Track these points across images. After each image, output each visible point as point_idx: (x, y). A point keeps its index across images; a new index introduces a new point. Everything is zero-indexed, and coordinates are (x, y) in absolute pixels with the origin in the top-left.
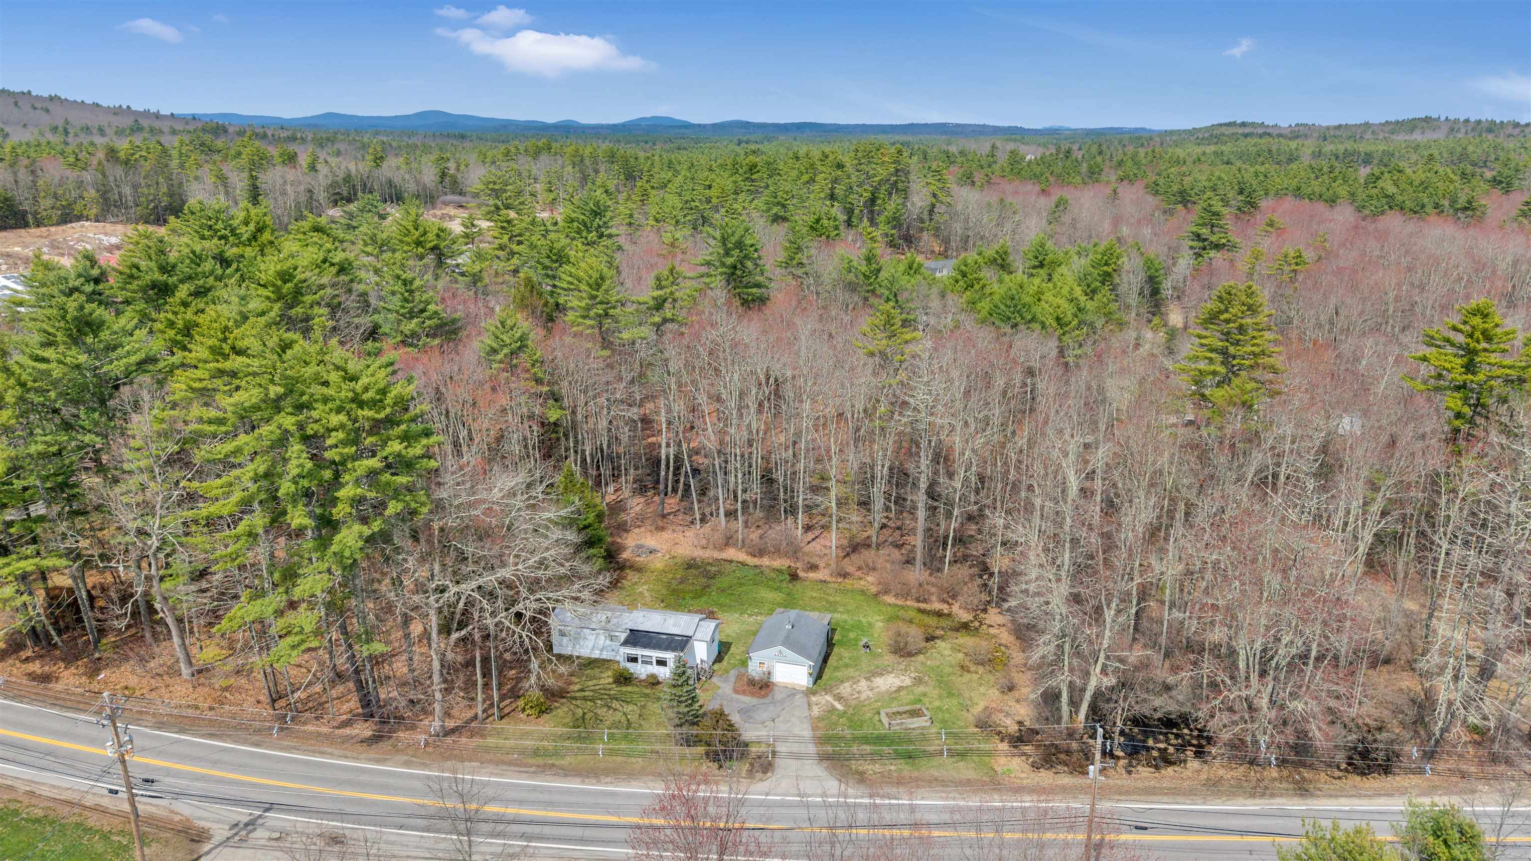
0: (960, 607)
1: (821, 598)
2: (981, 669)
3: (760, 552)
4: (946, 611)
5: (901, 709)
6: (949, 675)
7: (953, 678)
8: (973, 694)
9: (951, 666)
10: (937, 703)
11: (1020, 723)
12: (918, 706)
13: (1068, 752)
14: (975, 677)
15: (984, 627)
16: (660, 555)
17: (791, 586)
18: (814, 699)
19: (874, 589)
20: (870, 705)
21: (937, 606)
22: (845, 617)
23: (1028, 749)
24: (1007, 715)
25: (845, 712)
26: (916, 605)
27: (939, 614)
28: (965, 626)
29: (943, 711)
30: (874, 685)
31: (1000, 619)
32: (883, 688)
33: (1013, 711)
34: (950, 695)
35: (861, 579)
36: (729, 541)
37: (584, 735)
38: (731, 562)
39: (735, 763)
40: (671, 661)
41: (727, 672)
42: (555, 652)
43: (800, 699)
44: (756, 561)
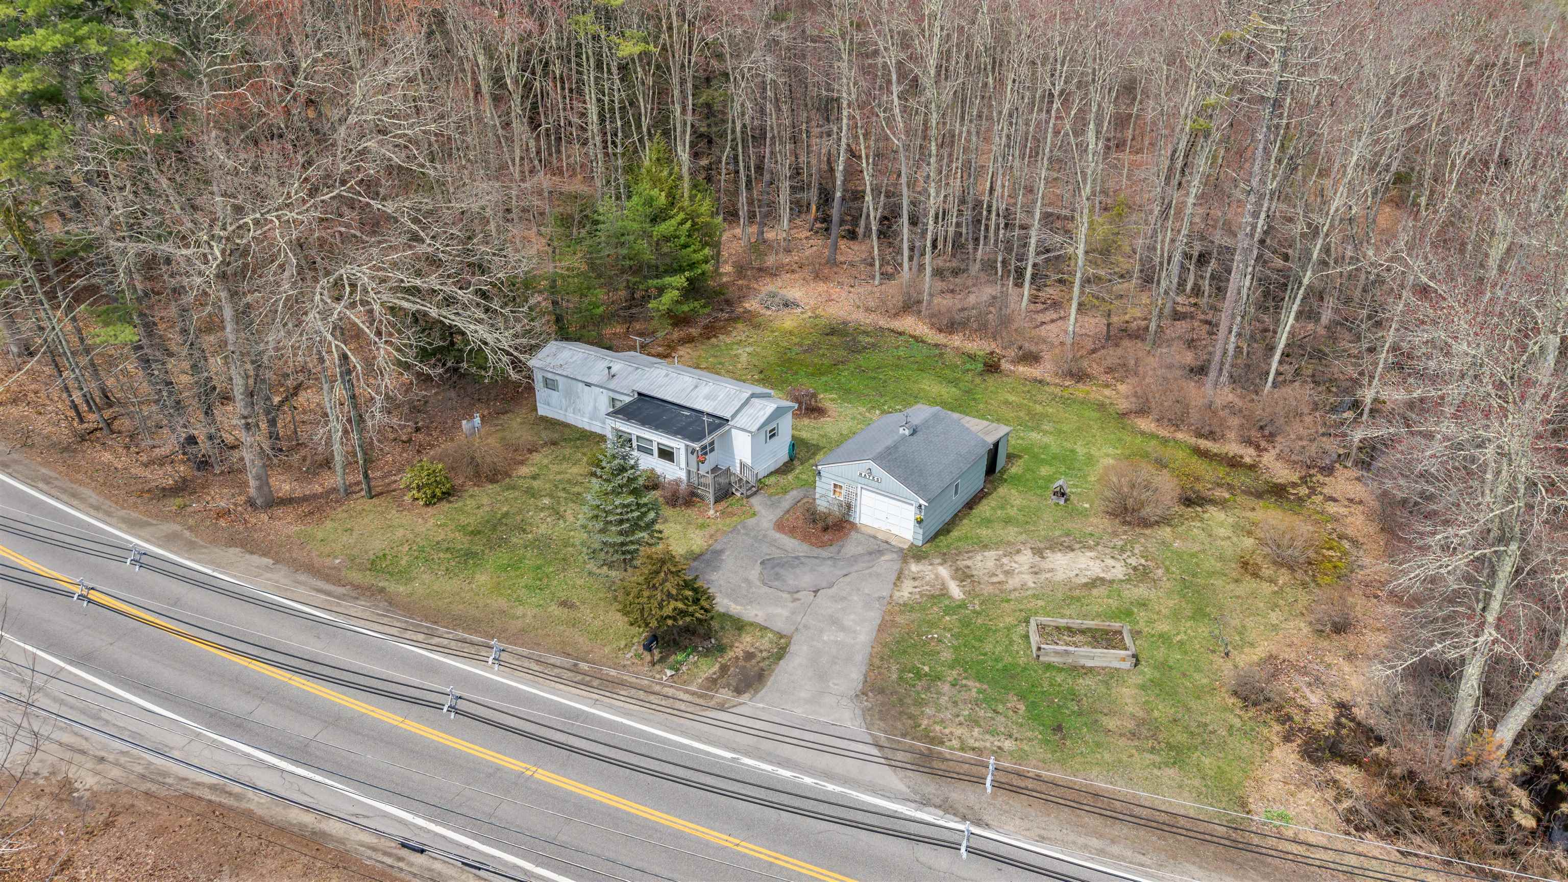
0: (1279, 457)
1: (1020, 407)
2: (1284, 577)
3: (951, 327)
4: (1248, 460)
5: (1076, 623)
6: (1212, 574)
7: (1218, 582)
8: (1249, 623)
9: (1221, 558)
10: (1164, 627)
11: (1343, 707)
12: (1116, 625)
13: (1452, 810)
14: (1267, 588)
15: (1318, 499)
16: (799, 310)
17: (978, 380)
18: (914, 567)
19: (1123, 405)
20: (1019, 601)
21: (1233, 448)
22: (1047, 440)
23: (1347, 775)
24: (1317, 682)
25: (962, 605)
26: (1193, 441)
27: (1234, 463)
28: (1278, 492)
29: (1170, 646)
30: (1045, 565)
31: (1357, 490)
32: (1060, 576)
33: (1332, 676)
34: (1199, 614)
35: (1107, 386)
36: (910, 306)
37: (478, 548)
38: (901, 334)
39: (693, 658)
40: (681, 456)
41: (785, 491)
42: (542, 410)
43: (887, 564)
44: (941, 338)
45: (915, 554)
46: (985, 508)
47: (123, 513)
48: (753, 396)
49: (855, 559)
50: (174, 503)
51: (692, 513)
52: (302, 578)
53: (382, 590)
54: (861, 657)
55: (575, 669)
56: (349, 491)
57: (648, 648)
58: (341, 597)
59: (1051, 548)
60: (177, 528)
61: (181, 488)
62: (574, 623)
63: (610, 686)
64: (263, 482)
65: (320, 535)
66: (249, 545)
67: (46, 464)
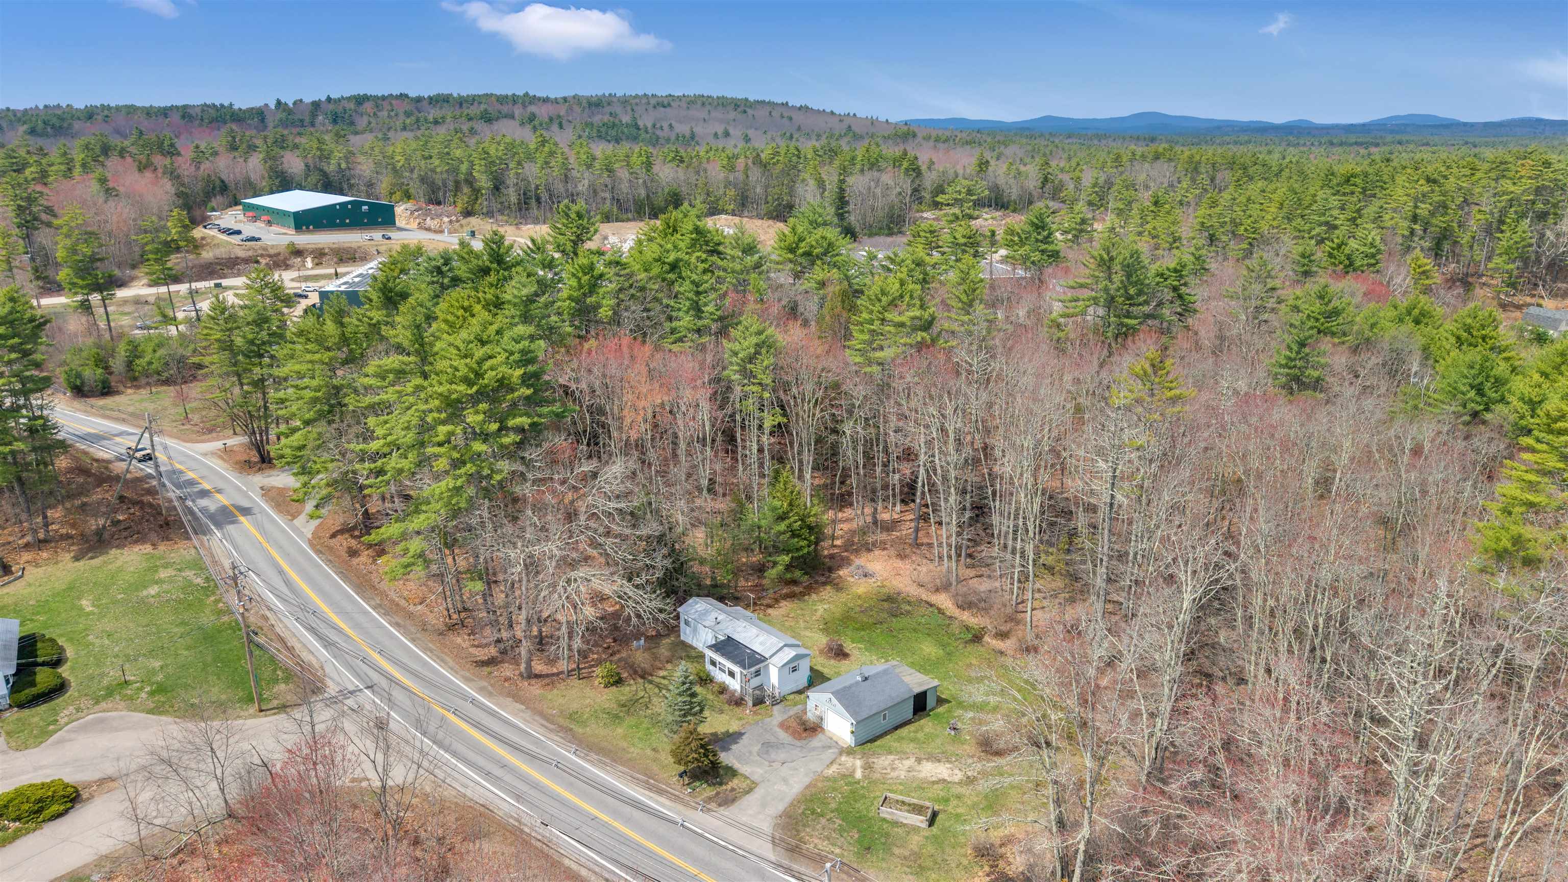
3: (968, 605)
5: (909, 800)
12: (928, 804)
16: (873, 580)
17: (961, 647)
18: (843, 758)
20: (891, 784)
25: (858, 782)
29: (957, 821)
30: (917, 768)
32: (922, 775)
36: (947, 585)
37: (621, 714)
38: (931, 605)
39: (705, 786)
40: (738, 676)
41: (795, 705)
42: (682, 638)
43: (830, 754)
44: (956, 612)
45: (849, 752)
46: (904, 731)
47: (462, 673)
48: (785, 645)
49: (814, 749)
50: (486, 670)
51: (738, 710)
52: (537, 718)
53: (571, 730)
54: (788, 800)
55: (647, 783)
56: (570, 673)
57: (681, 776)
58: (551, 730)
59: (928, 759)
60: (486, 684)
61: (491, 662)
62: (655, 760)
63: (661, 792)
64: (529, 666)
65: (550, 697)
66: (517, 698)
67: (432, 641)
